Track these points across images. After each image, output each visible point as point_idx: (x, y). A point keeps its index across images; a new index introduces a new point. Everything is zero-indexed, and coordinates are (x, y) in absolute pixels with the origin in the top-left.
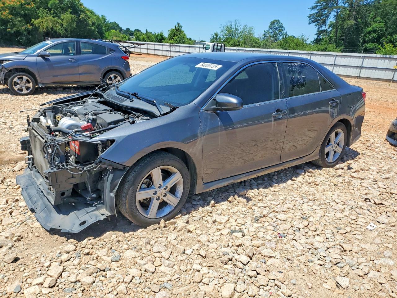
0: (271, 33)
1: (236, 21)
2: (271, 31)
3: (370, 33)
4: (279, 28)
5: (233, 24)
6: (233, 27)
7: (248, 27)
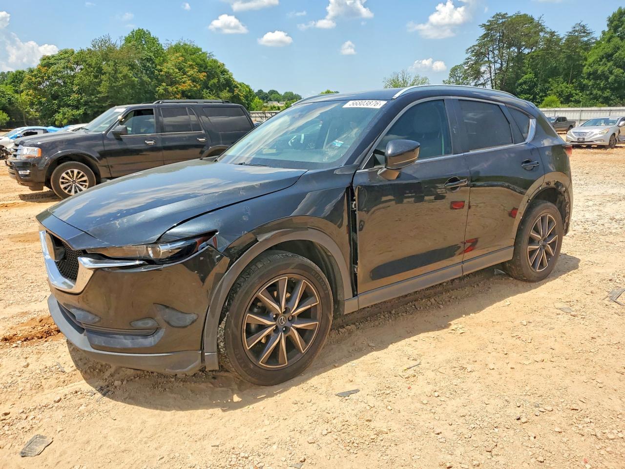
0: (453, 82)
1: (403, 72)
2: (452, 80)
3: (521, 84)
4: (463, 76)
5: (400, 76)
6: (400, 79)
7: (420, 79)
